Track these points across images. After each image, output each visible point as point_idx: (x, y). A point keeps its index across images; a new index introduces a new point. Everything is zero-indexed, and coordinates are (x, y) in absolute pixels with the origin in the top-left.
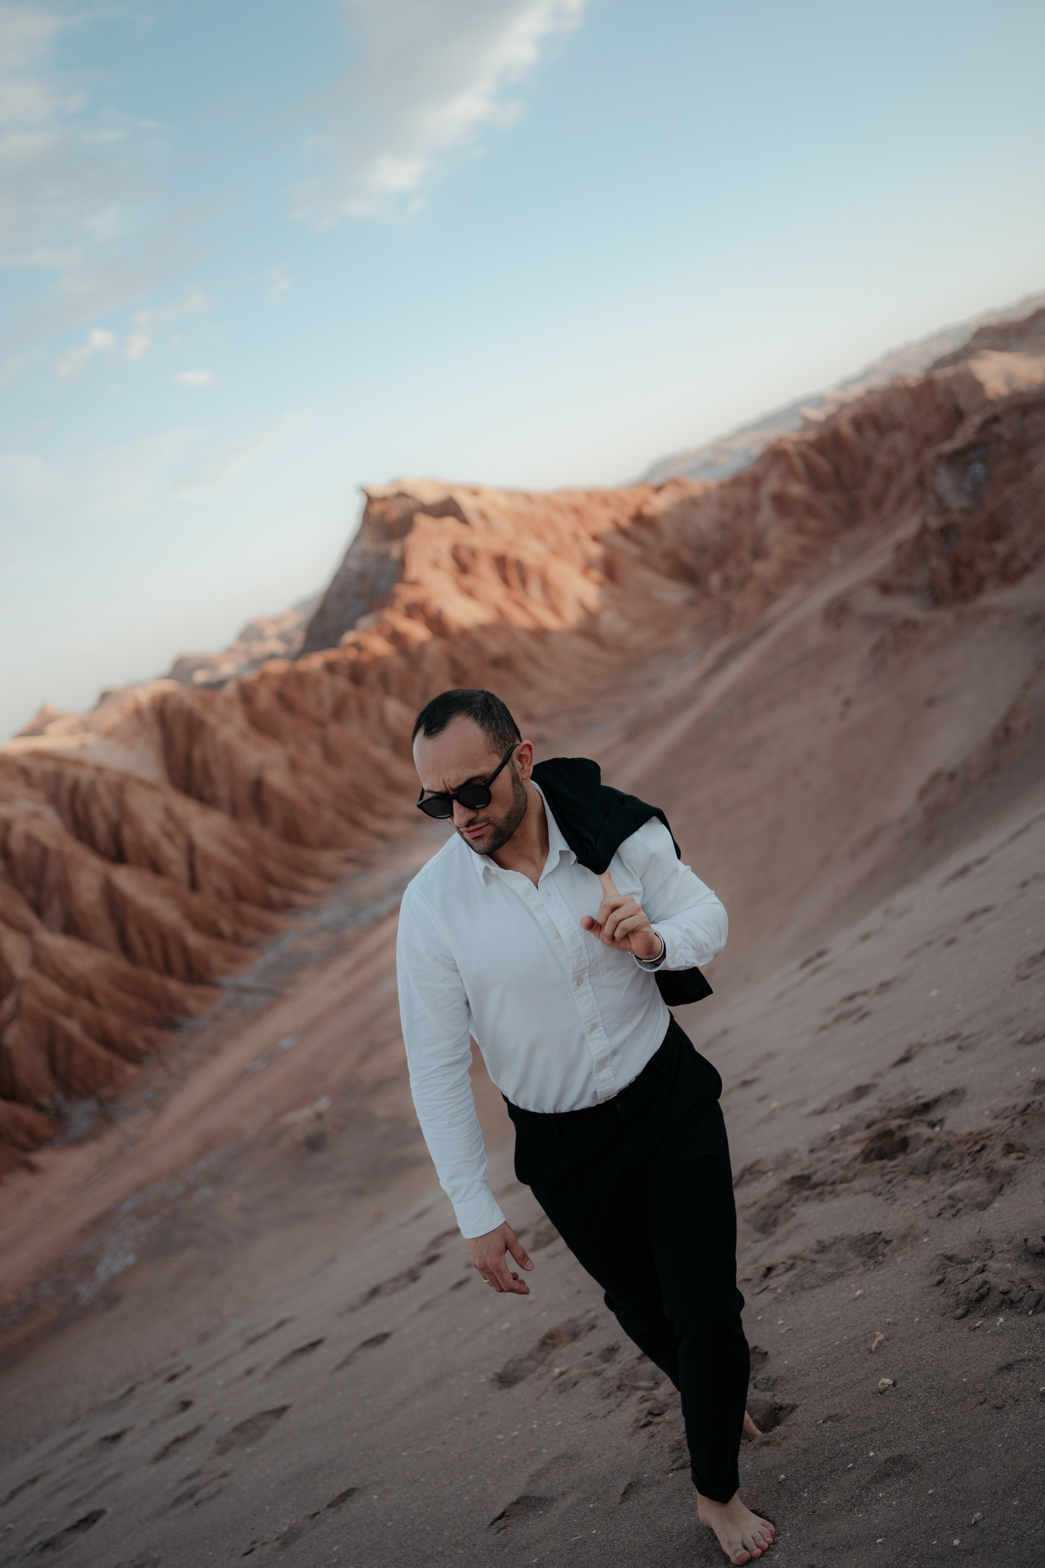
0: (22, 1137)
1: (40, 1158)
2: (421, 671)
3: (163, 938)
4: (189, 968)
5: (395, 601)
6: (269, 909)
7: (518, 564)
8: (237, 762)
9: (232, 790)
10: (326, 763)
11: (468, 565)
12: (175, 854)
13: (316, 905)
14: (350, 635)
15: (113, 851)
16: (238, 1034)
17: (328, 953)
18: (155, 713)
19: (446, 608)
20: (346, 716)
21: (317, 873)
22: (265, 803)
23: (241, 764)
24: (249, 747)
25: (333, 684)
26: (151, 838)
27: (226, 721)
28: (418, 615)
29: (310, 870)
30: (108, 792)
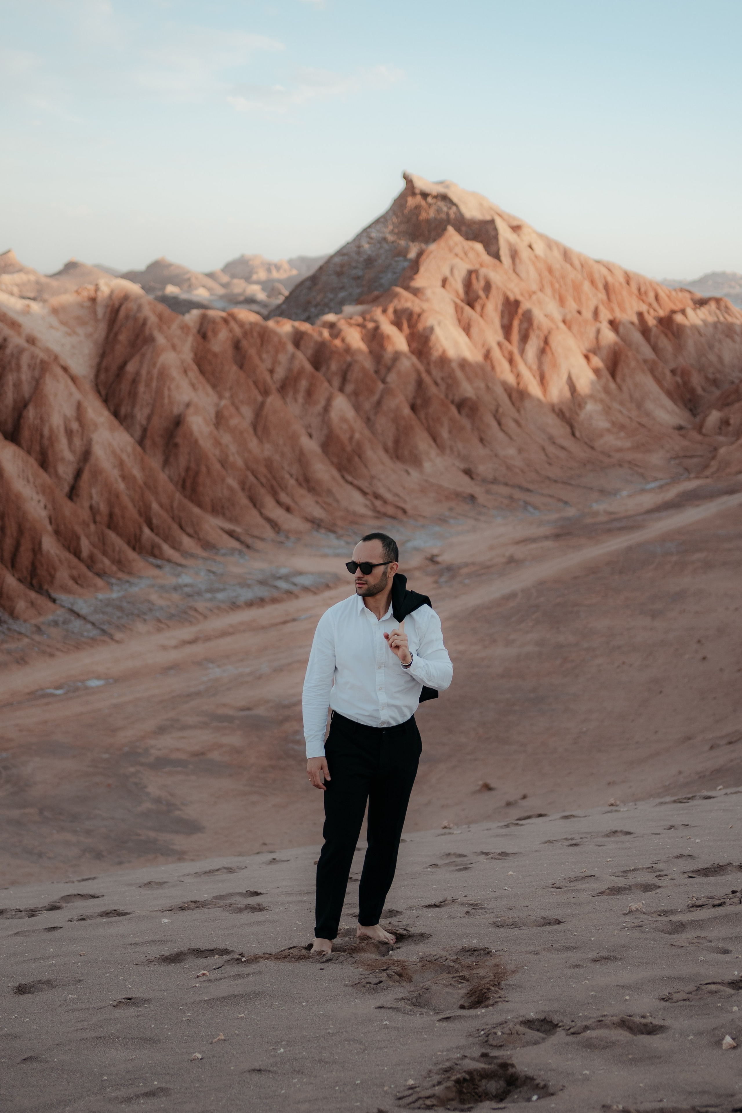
2: (384, 381)
3: (21, 531)
4: (33, 571)
5: (391, 301)
6: (134, 549)
7: (528, 318)
8: (166, 393)
9: (149, 418)
10: (251, 430)
11: (477, 298)
12: (68, 455)
13: (180, 565)
14: (331, 317)
15: (9, 426)
16: (52, 655)
17: (171, 617)
18: (109, 310)
19: (439, 332)
20: (291, 394)
21: (195, 536)
22: (176, 445)
23: (169, 396)
24: (184, 383)
25: (293, 357)
26: (51, 430)
27: (174, 347)
28: (405, 326)
29: (190, 530)
30: (29, 366)
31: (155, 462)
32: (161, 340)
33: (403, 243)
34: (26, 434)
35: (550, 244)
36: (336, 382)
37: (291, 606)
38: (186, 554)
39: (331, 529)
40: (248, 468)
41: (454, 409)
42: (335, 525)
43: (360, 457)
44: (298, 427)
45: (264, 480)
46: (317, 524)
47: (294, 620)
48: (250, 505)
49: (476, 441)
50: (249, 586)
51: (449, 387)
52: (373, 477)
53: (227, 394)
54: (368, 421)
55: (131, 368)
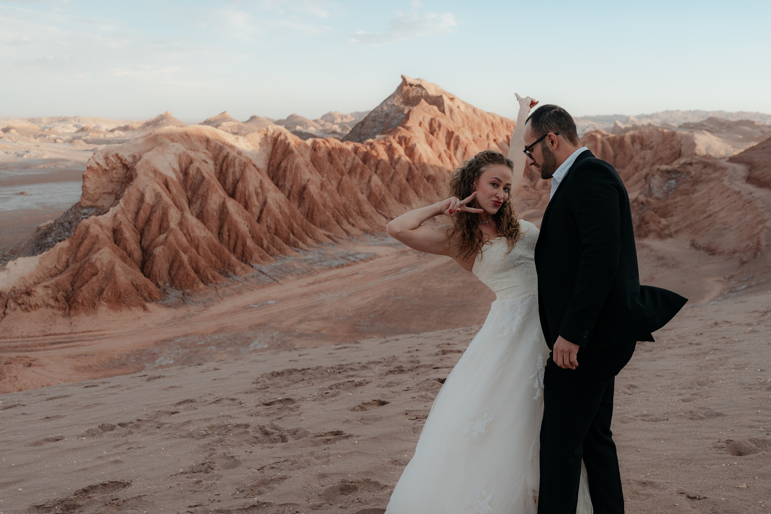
0: (146, 295)
1: (150, 306)
2: (394, 168)
3: (237, 237)
4: (243, 255)
5: (397, 133)
6: (286, 244)
7: (458, 139)
8: (299, 175)
9: (292, 186)
10: (337, 192)
11: (435, 130)
12: (257, 203)
13: (307, 251)
14: (370, 140)
15: (231, 191)
16: (252, 290)
17: (303, 273)
18: (273, 139)
19: (418, 145)
20: (353, 175)
21: (313, 237)
22: (304, 198)
23: (300, 177)
24: (307, 171)
25: (354, 158)
26: (249, 192)
27: (302, 155)
28: (403, 144)
29: (311, 235)
30: (239, 165)
31: (295, 206)
32: (296, 152)
33: (402, 106)
34: (238, 194)
35: (467, 106)
36: (373, 169)
37: (355, 268)
38: (309, 246)
39: (372, 234)
40: (335, 208)
41: (425, 180)
42: (374, 232)
43: (384, 202)
44: (357, 189)
45: (342, 213)
46: (366, 232)
47: (357, 273)
48: (337, 224)
49: (435, 194)
50: (337, 259)
51: (423, 170)
52: (390, 211)
53: (326, 175)
54: (388, 186)
55: (283, 164)
